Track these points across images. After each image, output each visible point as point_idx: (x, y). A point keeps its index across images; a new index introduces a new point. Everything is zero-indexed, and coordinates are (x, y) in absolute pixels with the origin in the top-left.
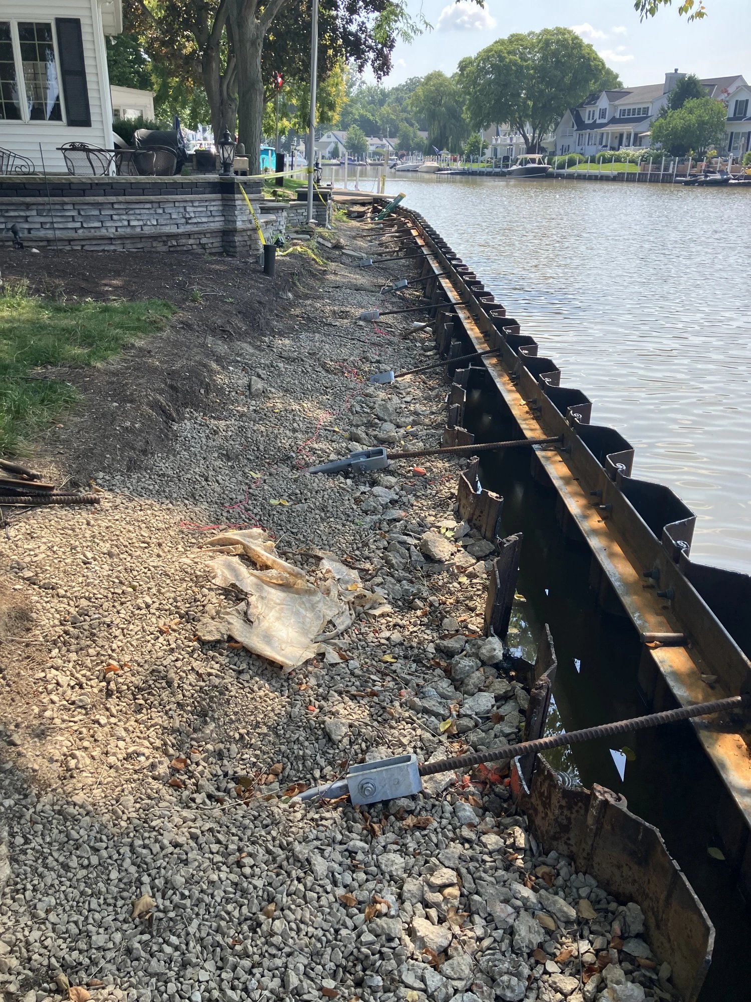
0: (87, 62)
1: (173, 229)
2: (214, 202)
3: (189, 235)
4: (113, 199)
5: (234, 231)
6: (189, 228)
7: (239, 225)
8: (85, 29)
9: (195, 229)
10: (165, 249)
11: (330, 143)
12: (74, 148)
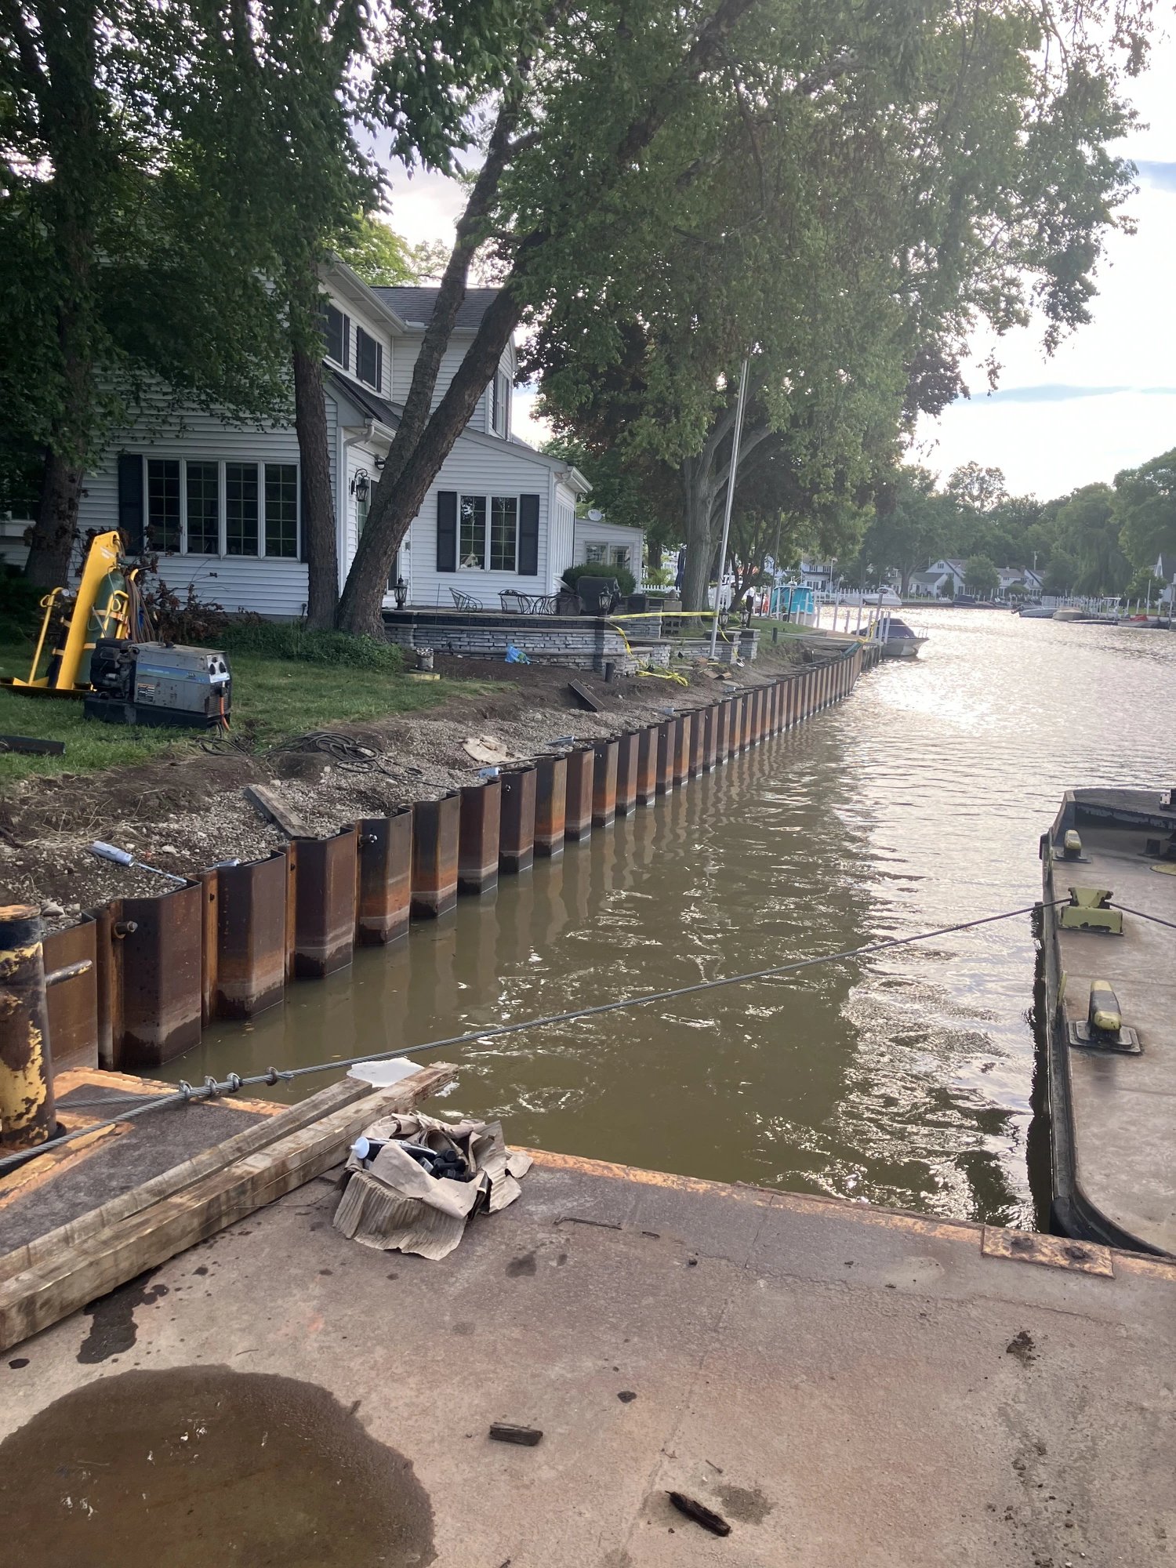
0: (540, 526)
1: (556, 651)
2: (589, 635)
3: (567, 656)
4: (516, 629)
5: (601, 656)
6: (568, 651)
7: (606, 651)
8: (541, 502)
9: (572, 651)
10: (548, 664)
11: (941, 574)
12: (507, 593)
